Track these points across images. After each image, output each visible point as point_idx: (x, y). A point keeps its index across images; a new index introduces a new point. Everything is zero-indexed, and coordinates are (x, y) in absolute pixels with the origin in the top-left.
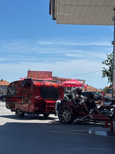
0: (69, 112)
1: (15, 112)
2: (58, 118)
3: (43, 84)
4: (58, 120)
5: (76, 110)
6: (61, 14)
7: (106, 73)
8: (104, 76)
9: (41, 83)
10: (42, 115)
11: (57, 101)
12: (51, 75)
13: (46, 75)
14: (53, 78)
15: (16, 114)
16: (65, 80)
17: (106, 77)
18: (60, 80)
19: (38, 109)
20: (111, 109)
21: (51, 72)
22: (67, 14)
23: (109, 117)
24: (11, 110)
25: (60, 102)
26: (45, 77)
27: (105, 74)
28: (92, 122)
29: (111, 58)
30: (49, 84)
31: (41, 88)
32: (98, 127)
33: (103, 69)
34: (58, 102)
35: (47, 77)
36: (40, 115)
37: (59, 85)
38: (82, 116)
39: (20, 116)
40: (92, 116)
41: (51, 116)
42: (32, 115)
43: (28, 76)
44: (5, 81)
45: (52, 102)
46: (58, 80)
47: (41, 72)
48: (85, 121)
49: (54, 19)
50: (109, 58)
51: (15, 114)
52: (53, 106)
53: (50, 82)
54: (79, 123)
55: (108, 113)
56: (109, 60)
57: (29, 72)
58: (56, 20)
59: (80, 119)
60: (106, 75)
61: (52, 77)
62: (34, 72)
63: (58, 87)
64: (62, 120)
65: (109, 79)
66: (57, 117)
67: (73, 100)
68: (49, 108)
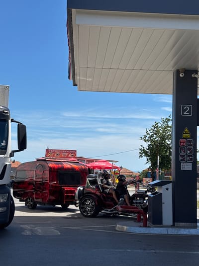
0: (92, 202)
1: (24, 202)
2: (78, 210)
3: (60, 166)
4: (79, 212)
5: (102, 198)
6: (83, 78)
7: (143, 152)
8: (141, 156)
9: (58, 165)
10: (60, 206)
11: (78, 188)
12: (76, 155)
13: (68, 155)
14: (78, 158)
15: (26, 204)
16: (92, 161)
17: (144, 157)
18: (87, 161)
19: (54, 198)
20: (146, 198)
21: (76, 151)
22: (90, 79)
23: (142, 208)
24: (19, 200)
25: (82, 189)
26: (67, 157)
27: (142, 154)
28: (121, 214)
29: (151, 134)
30: (69, 166)
31: (57, 171)
32: (128, 222)
33: (141, 147)
34: (80, 189)
35: (70, 157)
36: (56, 206)
37: (82, 168)
38: (110, 206)
39: (30, 207)
40: (121, 207)
41: (71, 207)
42: (47, 206)
43: (46, 156)
44: (18, 162)
45: (73, 189)
46: (84, 160)
47: (62, 150)
48: (113, 214)
49: (75, 85)
50: (148, 134)
51: (24, 205)
52: (74, 195)
53: (70, 164)
54: (106, 216)
55: (142, 203)
56: (148, 136)
57: (47, 151)
58: (77, 86)
59: (107, 211)
60: (144, 154)
61: (76, 157)
62: (54, 151)
63: (80, 170)
64: (84, 212)
65: (147, 160)
66: (78, 208)
67: (97, 187)
68: (68, 197)
